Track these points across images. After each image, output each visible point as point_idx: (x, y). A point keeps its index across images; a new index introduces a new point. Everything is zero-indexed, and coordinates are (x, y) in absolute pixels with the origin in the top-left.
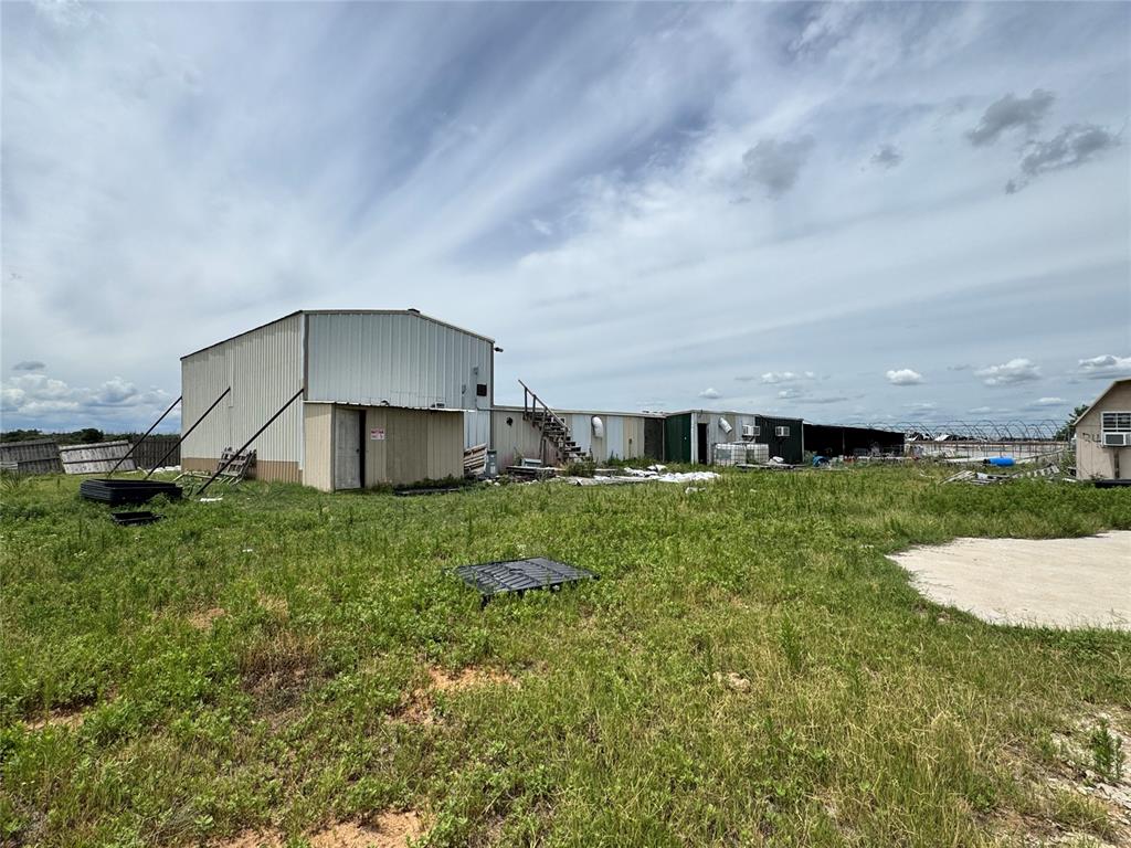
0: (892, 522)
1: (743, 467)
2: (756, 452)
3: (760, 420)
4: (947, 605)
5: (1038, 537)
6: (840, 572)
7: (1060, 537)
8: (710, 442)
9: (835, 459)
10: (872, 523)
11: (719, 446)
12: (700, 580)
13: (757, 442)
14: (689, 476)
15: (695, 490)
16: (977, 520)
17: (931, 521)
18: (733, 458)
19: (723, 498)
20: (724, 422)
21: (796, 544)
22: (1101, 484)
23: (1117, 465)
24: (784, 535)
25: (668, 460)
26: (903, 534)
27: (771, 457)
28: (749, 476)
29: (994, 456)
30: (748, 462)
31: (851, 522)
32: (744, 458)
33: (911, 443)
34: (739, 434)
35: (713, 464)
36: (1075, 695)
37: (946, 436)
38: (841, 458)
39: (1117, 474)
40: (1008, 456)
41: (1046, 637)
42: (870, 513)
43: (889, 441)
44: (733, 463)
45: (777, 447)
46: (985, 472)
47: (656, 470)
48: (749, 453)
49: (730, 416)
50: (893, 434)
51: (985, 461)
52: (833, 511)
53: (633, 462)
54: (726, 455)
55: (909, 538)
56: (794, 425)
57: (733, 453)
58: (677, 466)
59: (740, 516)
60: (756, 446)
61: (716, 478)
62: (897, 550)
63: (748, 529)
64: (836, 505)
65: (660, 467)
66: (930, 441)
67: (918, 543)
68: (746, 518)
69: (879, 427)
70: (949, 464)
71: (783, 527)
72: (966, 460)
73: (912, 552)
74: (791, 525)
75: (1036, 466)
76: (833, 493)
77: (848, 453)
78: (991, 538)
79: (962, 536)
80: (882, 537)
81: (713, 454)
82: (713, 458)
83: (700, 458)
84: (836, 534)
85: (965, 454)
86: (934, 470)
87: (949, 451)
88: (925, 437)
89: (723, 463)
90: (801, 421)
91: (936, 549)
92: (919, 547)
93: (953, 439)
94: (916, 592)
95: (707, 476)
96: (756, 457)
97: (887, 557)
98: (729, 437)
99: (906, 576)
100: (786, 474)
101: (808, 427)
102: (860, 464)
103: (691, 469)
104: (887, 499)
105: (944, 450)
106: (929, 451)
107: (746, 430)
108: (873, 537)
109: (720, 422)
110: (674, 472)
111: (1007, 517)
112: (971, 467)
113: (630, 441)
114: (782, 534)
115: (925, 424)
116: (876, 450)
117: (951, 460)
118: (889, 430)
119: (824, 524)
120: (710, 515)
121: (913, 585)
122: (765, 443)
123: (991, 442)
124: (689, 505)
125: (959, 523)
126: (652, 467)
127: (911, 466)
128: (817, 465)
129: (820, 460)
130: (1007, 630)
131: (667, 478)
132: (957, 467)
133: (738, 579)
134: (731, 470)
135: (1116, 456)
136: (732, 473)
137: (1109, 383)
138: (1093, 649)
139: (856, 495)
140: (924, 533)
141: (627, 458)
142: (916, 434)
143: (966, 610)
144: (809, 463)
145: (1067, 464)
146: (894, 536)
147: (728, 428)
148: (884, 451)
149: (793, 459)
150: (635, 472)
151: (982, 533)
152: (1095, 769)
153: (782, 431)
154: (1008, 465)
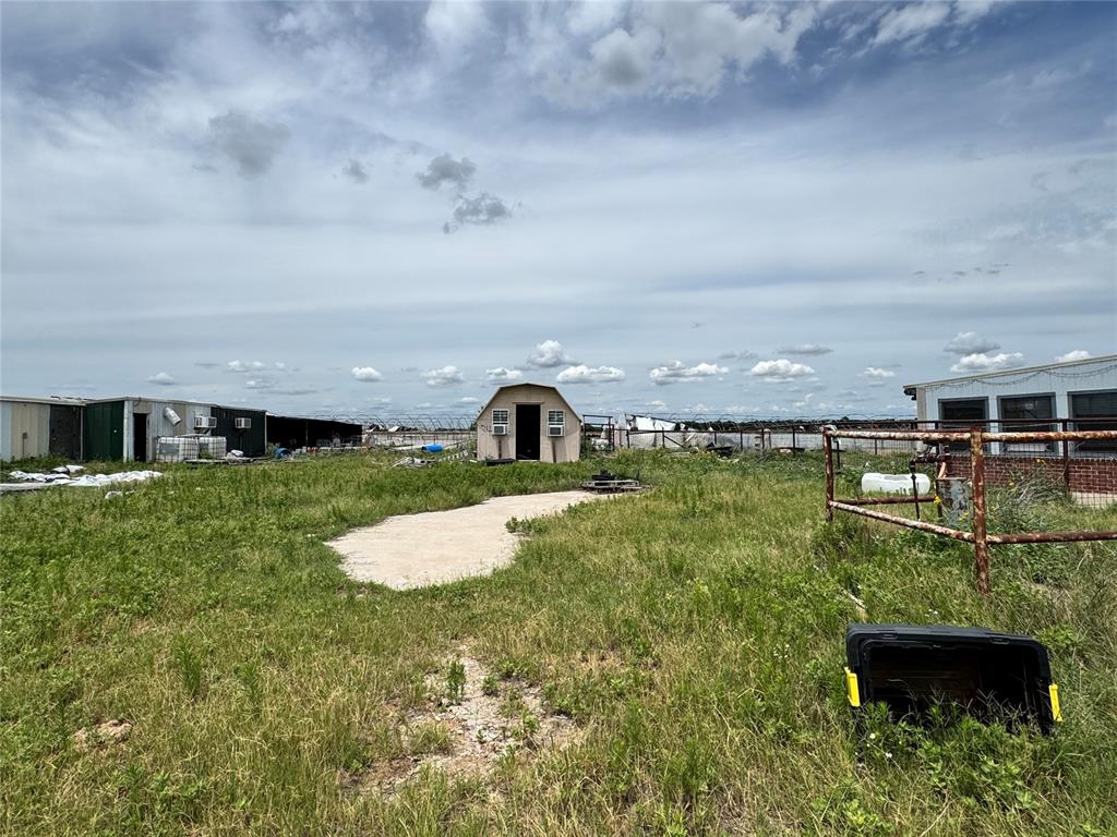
0: (334, 509)
1: (193, 463)
2: (211, 446)
3: (216, 411)
4: (367, 581)
5: (446, 509)
6: (272, 569)
7: (460, 507)
8: (150, 435)
9: (298, 451)
10: (316, 513)
11: (163, 440)
12: (90, 610)
13: (212, 435)
14: (118, 477)
15: (120, 493)
16: (405, 499)
17: (368, 504)
18: (181, 452)
19: (155, 500)
20: (171, 412)
21: (234, 544)
22: (491, 463)
23: (500, 449)
24: (222, 536)
25: (88, 458)
26: (344, 519)
27: (229, 450)
28: (197, 473)
29: (430, 444)
30: (200, 457)
31: (296, 513)
32: (196, 453)
33: (369, 434)
34: (190, 425)
35: (154, 460)
36: (446, 636)
37: (397, 428)
38: (304, 450)
39: (500, 456)
40: (439, 443)
41: (434, 593)
42: (318, 501)
43: (350, 432)
44: (181, 458)
45: (236, 439)
46: (421, 457)
47: (68, 473)
48: (203, 447)
49: (180, 406)
50: (353, 426)
51: (423, 448)
52: (282, 505)
53: (27, 464)
54: (173, 450)
55: (347, 522)
56: (257, 417)
57: (181, 447)
58: (101, 465)
59: (172, 519)
60: (211, 439)
61: (152, 478)
62: (335, 535)
63: (178, 535)
64: (287, 497)
65: (73, 468)
66: (385, 431)
67: (355, 526)
68: (178, 523)
69: (342, 420)
70: (396, 452)
71: (223, 526)
72: (409, 448)
73: (349, 536)
74: (232, 523)
75: (455, 451)
76: (286, 485)
77: (312, 444)
78: (414, 514)
79: (392, 515)
80: (325, 525)
81: (155, 450)
82: (155, 454)
83: (136, 454)
84: (279, 527)
85: (409, 442)
86: (384, 458)
87: (398, 440)
88: (381, 428)
89: (168, 459)
90: (264, 412)
91: (371, 530)
92: (356, 530)
93: (402, 429)
94: (343, 574)
95: (142, 476)
96: (211, 451)
97: (326, 543)
98: (177, 429)
99: (339, 559)
100: (243, 468)
101: (272, 419)
102: (321, 454)
103: (123, 468)
104: (337, 487)
105: (395, 439)
106: (383, 441)
107: (199, 422)
108: (316, 525)
109: (165, 412)
110: (94, 473)
111: (426, 496)
112: (412, 454)
113: (25, 436)
114: (219, 535)
115: (382, 417)
116: (336, 440)
117: (400, 448)
118: (351, 422)
119: (269, 517)
120: (131, 525)
121: (343, 567)
122: (221, 435)
123: (428, 432)
124: (104, 514)
125: (391, 503)
126: (60, 469)
127: (366, 454)
128: (279, 457)
129: (283, 452)
130: (408, 593)
131: (83, 481)
132: (401, 454)
133: (146, 598)
134: (178, 467)
135: (500, 442)
136: (177, 470)
137: (497, 388)
138: (463, 595)
139: (309, 486)
140: (362, 517)
141: (18, 458)
142: (374, 425)
143: (380, 582)
144: (271, 456)
145: (473, 449)
146: (335, 523)
147: (175, 418)
148: (345, 441)
149: (254, 451)
150: (30, 476)
151: (408, 510)
152: (449, 695)
153: (243, 423)
154: (437, 451)
